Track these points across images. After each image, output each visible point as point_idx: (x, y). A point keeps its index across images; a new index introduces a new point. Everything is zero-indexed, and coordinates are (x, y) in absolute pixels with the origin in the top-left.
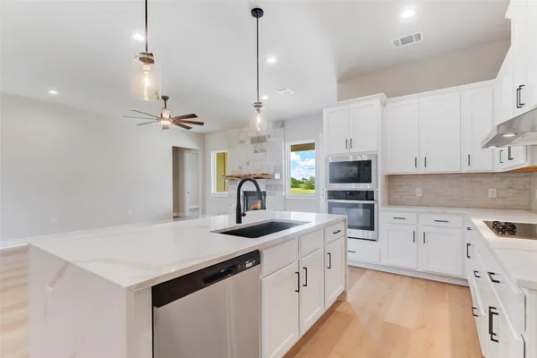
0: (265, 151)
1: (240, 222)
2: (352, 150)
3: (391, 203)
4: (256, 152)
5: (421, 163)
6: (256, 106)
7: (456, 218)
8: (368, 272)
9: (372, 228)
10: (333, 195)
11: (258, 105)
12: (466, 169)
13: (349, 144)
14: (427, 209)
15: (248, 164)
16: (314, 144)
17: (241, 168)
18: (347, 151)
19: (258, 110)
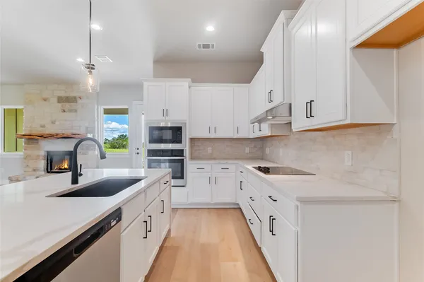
0: (76, 111)
1: (77, 183)
2: (167, 118)
3: (192, 158)
4: (64, 111)
5: (213, 130)
6: (88, 68)
7: (233, 166)
8: (179, 211)
9: (182, 177)
10: (152, 153)
11: (91, 67)
12: (236, 136)
13: (165, 113)
14: (217, 161)
15: (53, 122)
16: (127, 109)
17: (43, 126)
18: (164, 118)
19: (90, 72)
